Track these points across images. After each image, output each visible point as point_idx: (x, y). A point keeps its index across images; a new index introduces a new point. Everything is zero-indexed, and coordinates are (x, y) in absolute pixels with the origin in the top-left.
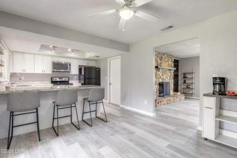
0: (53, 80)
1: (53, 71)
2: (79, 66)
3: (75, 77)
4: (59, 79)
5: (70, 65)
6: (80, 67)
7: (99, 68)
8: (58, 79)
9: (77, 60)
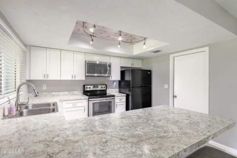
0: (86, 90)
1: (86, 76)
2: (121, 67)
3: (115, 84)
4: (94, 87)
5: (110, 66)
6: (123, 69)
7: (150, 71)
8: (92, 87)
9: (119, 59)
